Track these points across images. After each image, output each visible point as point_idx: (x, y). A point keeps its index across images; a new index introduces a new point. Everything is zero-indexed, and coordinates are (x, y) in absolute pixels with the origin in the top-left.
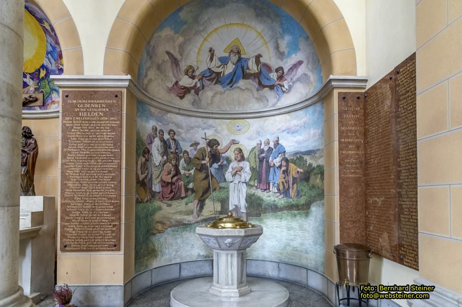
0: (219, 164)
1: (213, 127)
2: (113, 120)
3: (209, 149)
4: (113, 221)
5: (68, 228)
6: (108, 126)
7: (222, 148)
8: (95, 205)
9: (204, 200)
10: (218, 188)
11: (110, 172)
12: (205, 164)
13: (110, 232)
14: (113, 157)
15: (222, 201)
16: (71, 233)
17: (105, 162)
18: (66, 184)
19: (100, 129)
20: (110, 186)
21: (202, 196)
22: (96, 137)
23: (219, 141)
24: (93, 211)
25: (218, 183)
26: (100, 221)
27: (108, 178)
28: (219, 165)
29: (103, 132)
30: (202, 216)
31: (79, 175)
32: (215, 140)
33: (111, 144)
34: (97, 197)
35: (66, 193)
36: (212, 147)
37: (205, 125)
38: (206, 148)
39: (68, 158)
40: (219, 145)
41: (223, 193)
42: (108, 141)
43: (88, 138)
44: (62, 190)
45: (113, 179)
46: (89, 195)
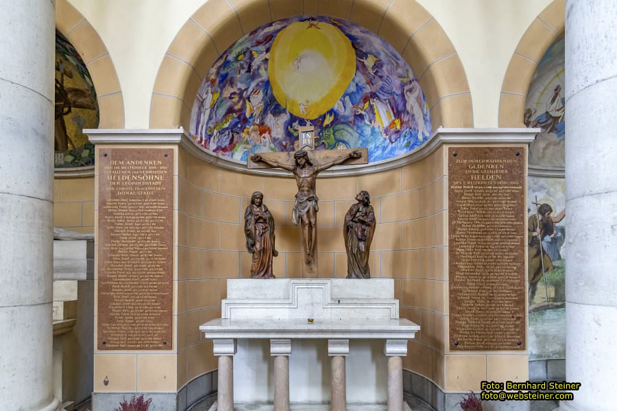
0: (552, 236)
1: (545, 189)
2: (514, 185)
3: (540, 217)
4: (516, 312)
5: (459, 321)
6: (507, 193)
7: (555, 216)
8: (493, 293)
9: (536, 283)
10: (551, 268)
11: (511, 250)
12: (536, 237)
13: (513, 326)
14: (515, 231)
15: (556, 284)
16: (464, 327)
17: (504, 238)
18: (456, 266)
19: (498, 196)
20: (511, 269)
21: (534, 278)
22: (493, 207)
23: (552, 206)
24: (490, 300)
25: (551, 261)
26: (499, 312)
27: (508, 259)
28: (552, 238)
29: (501, 200)
30: (534, 303)
31: (473, 255)
32: (547, 205)
33: (512, 215)
34: (495, 283)
35: (457, 277)
36: (543, 214)
37: (535, 186)
38: (537, 215)
39: (458, 232)
40: (551, 211)
41: (557, 274)
42: (508, 211)
43: (483, 207)
44: (450, 273)
45: (515, 260)
46: (485, 279)
